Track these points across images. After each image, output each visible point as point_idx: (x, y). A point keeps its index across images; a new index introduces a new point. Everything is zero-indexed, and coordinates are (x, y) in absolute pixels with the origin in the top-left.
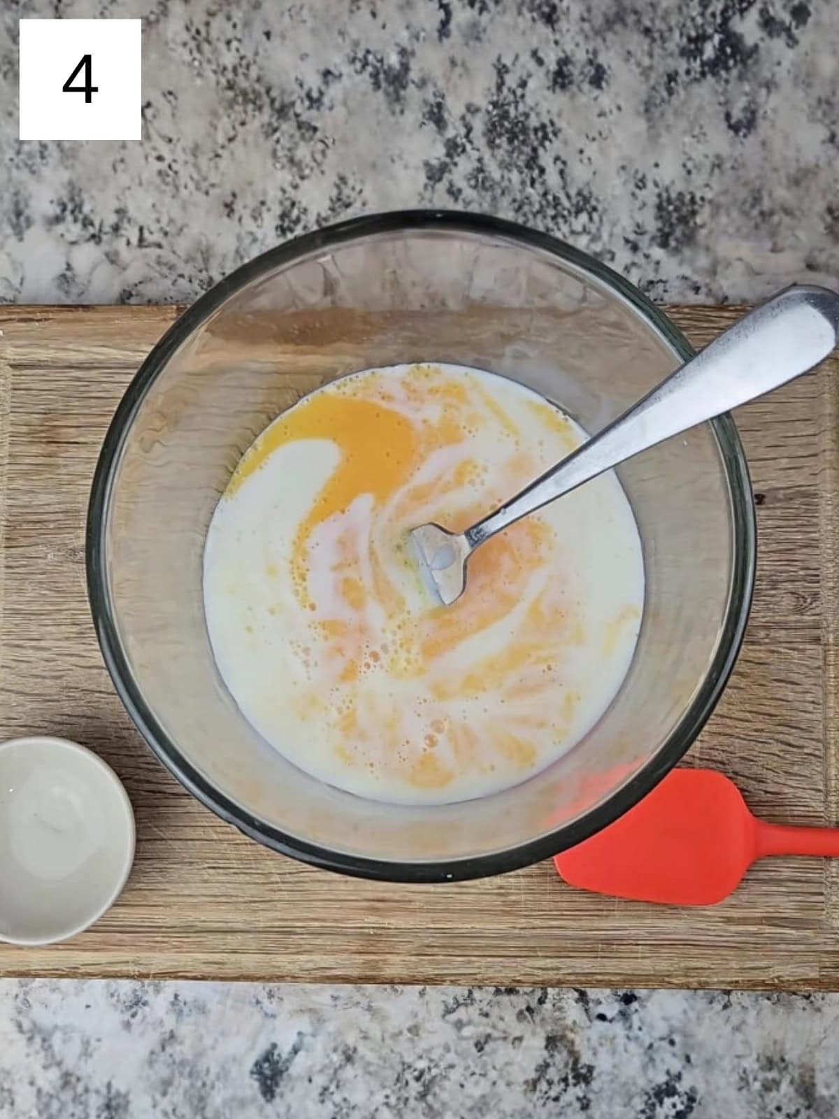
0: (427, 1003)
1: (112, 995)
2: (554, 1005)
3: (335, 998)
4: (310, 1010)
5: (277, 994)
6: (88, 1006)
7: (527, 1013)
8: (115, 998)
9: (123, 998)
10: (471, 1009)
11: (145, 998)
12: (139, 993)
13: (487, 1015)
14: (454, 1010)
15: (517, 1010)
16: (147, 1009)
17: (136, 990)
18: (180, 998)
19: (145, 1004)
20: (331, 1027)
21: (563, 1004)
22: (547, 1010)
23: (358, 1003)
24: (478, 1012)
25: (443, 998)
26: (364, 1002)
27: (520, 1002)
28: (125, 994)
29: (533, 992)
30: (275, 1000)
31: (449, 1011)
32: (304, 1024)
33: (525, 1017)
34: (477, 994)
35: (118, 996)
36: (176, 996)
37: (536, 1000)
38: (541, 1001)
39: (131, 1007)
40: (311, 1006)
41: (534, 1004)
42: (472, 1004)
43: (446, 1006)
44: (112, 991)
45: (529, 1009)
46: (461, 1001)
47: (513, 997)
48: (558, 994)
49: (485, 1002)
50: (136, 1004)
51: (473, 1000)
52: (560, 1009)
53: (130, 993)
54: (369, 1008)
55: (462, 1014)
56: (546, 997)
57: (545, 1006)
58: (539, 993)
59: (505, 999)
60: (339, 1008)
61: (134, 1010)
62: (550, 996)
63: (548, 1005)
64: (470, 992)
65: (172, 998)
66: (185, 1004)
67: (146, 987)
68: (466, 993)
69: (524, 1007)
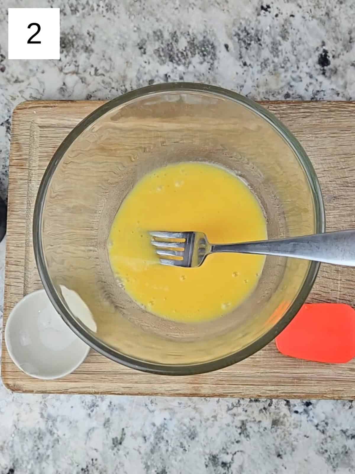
0: (220, 406)
1: (83, 402)
2: (275, 407)
3: (180, 404)
4: (169, 409)
5: (154, 402)
6: (72, 407)
7: (264, 410)
8: (84, 404)
9: (87, 403)
10: (239, 408)
11: (97, 404)
12: (94, 401)
13: (246, 411)
14: (232, 409)
15: (260, 409)
16: (97, 408)
17: (93, 400)
18: (112, 403)
19: (97, 406)
20: (178, 416)
21: (279, 406)
22: (272, 409)
23: (190, 406)
24: (242, 410)
25: (227, 403)
26: (193, 405)
27: (261, 405)
28: (89, 402)
29: (266, 401)
30: (154, 404)
31: (229, 409)
32: (167, 415)
33: (263, 412)
34: (242, 402)
35: (85, 402)
36: (111, 403)
37: (267, 405)
38: (270, 405)
39: (91, 407)
40: (170, 407)
41: (266, 406)
42: (239, 406)
43: (228, 407)
44: (83, 400)
45: (265, 408)
46: (235, 405)
47: (257, 403)
48: (277, 402)
49: (245, 406)
50: (93, 406)
51: (240, 405)
52: (278, 408)
53: (90, 401)
54: (195, 408)
55: (235, 410)
56: (272, 403)
57: (271, 407)
58: (269, 401)
59: (254, 404)
60: (182, 407)
61: (92, 409)
62: (274, 403)
63: (273, 407)
64: (239, 401)
65: (109, 404)
66: (115, 406)
67: (97, 399)
68: (237, 401)
69: (262, 407)
